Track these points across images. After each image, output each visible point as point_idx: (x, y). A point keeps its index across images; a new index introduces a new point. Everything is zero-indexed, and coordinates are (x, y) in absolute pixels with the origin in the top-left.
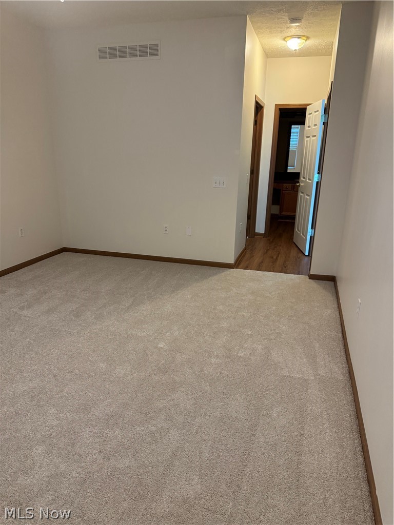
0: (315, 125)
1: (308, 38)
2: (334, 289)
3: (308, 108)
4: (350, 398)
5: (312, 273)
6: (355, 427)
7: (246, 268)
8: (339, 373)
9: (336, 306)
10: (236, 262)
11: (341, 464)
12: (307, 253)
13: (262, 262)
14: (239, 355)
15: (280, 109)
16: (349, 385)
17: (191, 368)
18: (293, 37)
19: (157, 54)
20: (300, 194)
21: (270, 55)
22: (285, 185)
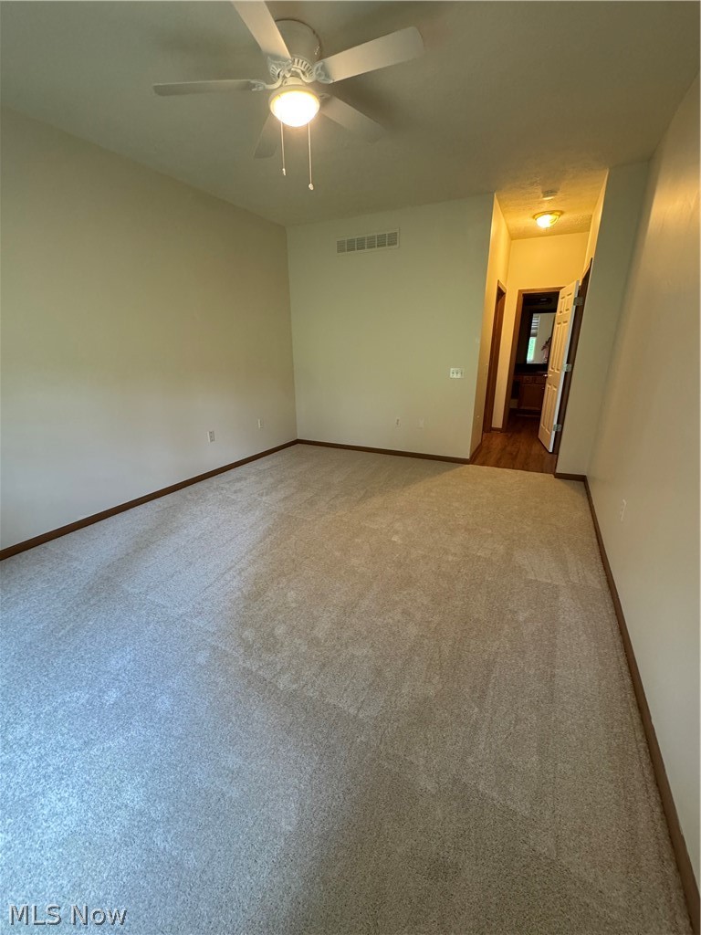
0: (567, 310)
1: (562, 213)
2: (584, 489)
3: (561, 291)
4: (611, 611)
5: (557, 471)
6: (618, 643)
7: (483, 464)
8: (595, 581)
9: (588, 508)
10: (471, 458)
11: (604, 683)
12: (551, 451)
13: (500, 458)
14: (479, 554)
15: (524, 295)
16: (608, 595)
17: (427, 564)
18: (544, 213)
19: (396, 244)
20: (548, 386)
21: (516, 236)
22: (525, 377)
